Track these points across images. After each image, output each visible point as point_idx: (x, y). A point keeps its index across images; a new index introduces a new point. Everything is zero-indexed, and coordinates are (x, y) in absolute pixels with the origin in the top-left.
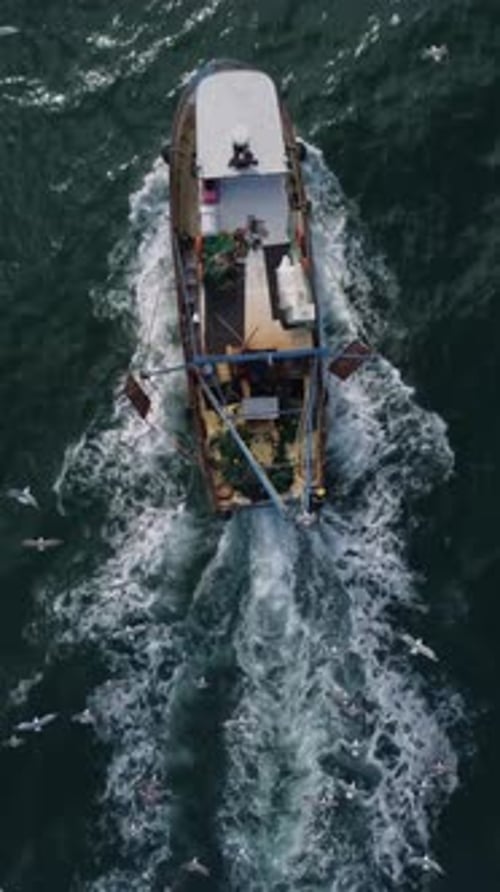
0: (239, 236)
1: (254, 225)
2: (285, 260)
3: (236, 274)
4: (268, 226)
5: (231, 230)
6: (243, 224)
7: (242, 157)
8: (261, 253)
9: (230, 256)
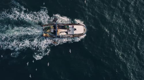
0: (69, 29)
1: (70, 31)
2: (66, 34)
3: (65, 29)
4: (70, 32)
5: (70, 28)
6: (70, 30)
7: (75, 29)
8: (67, 31)
9: (67, 28)
